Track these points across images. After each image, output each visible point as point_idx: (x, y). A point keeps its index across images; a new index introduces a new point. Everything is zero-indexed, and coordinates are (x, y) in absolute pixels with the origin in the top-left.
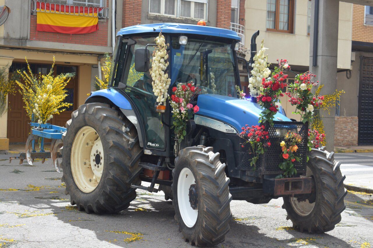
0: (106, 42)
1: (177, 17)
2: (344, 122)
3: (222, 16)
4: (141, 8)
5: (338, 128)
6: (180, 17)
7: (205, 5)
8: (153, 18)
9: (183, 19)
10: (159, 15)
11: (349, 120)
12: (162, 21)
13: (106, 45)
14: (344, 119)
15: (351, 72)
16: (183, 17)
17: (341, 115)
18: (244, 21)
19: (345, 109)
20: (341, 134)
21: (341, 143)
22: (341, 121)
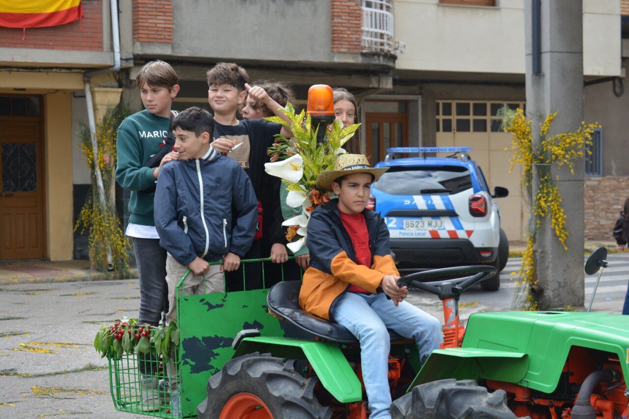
0: (101, 42)
2: (614, 189)
5: (602, 201)
11: (623, 184)
13: (100, 48)
14: (614, 183)
15: (623, 81)
17: (607, 175)
19: (613, 160)
20: (608, 215)
21: (607, 233)
22: (606, 187)
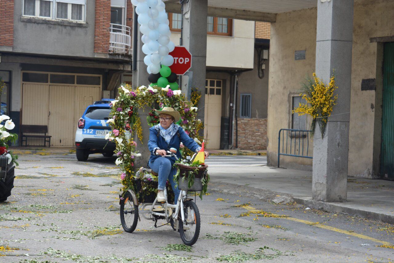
1: (52, 19)
2: (257, 125)
3: (101, 17)
4: (13, 11)
5: (249, 131)
6: (56, 18)
7: (83, 7)
8: (27, 21)
9: (59, 21)
10: (33, 18)
11: (261, 122)
12: (36, 23)
14: (256, 121)
15: (264, 71)
16: (59, 19)
17: (253, 118)
18: (131, 20)
19: (257, 110)
20: (253, 137)
21: (252, 147)
22: (252, 123)
